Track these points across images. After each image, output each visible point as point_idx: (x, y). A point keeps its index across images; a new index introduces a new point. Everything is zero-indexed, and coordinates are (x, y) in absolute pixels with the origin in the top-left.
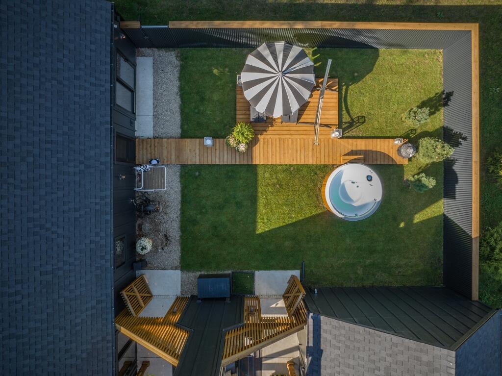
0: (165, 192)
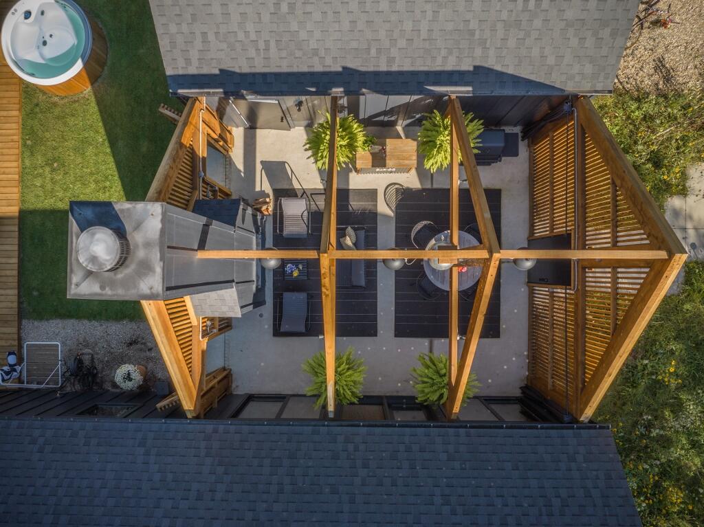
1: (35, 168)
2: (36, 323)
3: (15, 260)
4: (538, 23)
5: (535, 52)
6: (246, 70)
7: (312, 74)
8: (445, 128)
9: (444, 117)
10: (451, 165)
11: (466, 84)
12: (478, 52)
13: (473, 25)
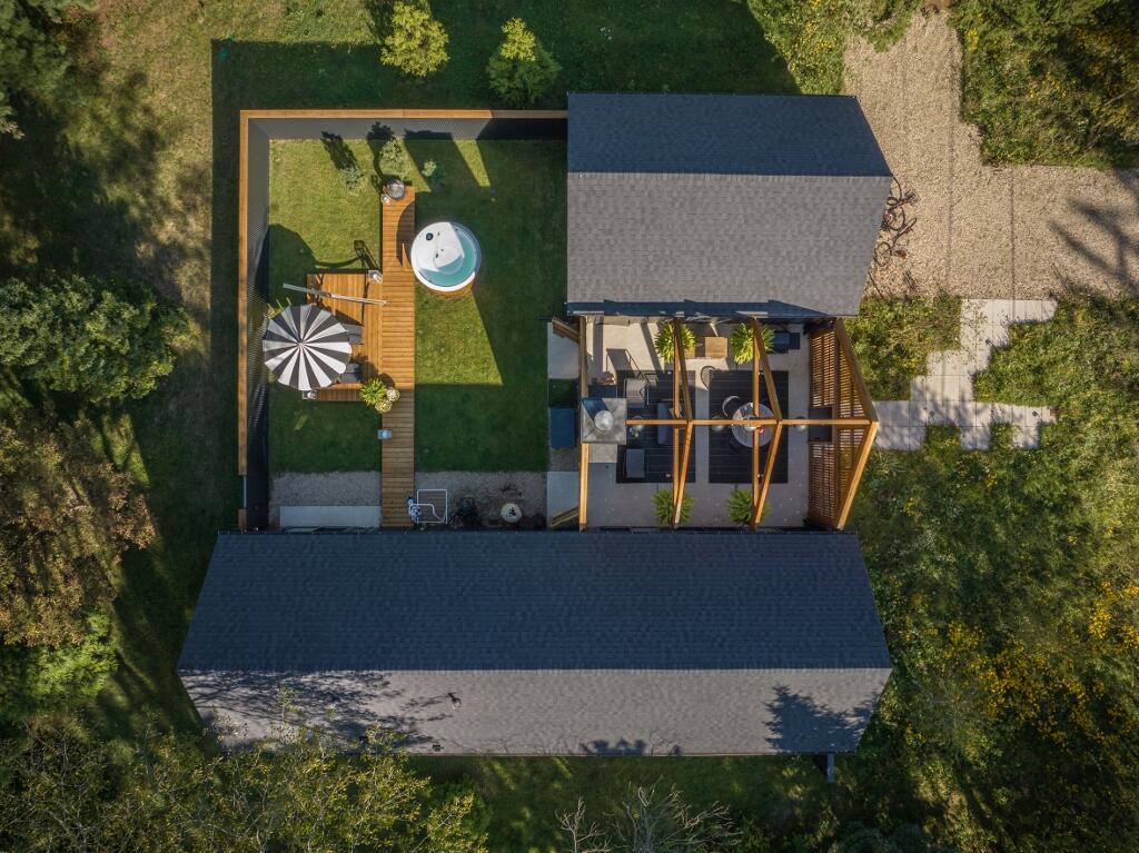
0: (450, 491)
1: (426, 352)
2: (427, 475)
3: (412, 425)
4: (808, 278)
5: (807, 293)
6: (621, 300)
7: (664, 303)
8: (749, 336)
9: (748, 328)
10: (753, 360)
11: (765, 310)
12: (771, 293)
13: (768, 278)
